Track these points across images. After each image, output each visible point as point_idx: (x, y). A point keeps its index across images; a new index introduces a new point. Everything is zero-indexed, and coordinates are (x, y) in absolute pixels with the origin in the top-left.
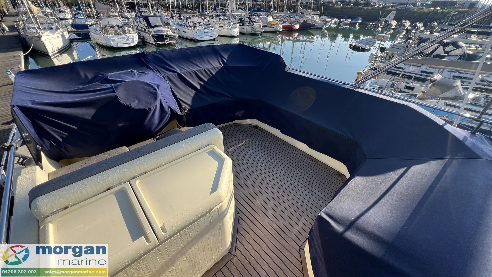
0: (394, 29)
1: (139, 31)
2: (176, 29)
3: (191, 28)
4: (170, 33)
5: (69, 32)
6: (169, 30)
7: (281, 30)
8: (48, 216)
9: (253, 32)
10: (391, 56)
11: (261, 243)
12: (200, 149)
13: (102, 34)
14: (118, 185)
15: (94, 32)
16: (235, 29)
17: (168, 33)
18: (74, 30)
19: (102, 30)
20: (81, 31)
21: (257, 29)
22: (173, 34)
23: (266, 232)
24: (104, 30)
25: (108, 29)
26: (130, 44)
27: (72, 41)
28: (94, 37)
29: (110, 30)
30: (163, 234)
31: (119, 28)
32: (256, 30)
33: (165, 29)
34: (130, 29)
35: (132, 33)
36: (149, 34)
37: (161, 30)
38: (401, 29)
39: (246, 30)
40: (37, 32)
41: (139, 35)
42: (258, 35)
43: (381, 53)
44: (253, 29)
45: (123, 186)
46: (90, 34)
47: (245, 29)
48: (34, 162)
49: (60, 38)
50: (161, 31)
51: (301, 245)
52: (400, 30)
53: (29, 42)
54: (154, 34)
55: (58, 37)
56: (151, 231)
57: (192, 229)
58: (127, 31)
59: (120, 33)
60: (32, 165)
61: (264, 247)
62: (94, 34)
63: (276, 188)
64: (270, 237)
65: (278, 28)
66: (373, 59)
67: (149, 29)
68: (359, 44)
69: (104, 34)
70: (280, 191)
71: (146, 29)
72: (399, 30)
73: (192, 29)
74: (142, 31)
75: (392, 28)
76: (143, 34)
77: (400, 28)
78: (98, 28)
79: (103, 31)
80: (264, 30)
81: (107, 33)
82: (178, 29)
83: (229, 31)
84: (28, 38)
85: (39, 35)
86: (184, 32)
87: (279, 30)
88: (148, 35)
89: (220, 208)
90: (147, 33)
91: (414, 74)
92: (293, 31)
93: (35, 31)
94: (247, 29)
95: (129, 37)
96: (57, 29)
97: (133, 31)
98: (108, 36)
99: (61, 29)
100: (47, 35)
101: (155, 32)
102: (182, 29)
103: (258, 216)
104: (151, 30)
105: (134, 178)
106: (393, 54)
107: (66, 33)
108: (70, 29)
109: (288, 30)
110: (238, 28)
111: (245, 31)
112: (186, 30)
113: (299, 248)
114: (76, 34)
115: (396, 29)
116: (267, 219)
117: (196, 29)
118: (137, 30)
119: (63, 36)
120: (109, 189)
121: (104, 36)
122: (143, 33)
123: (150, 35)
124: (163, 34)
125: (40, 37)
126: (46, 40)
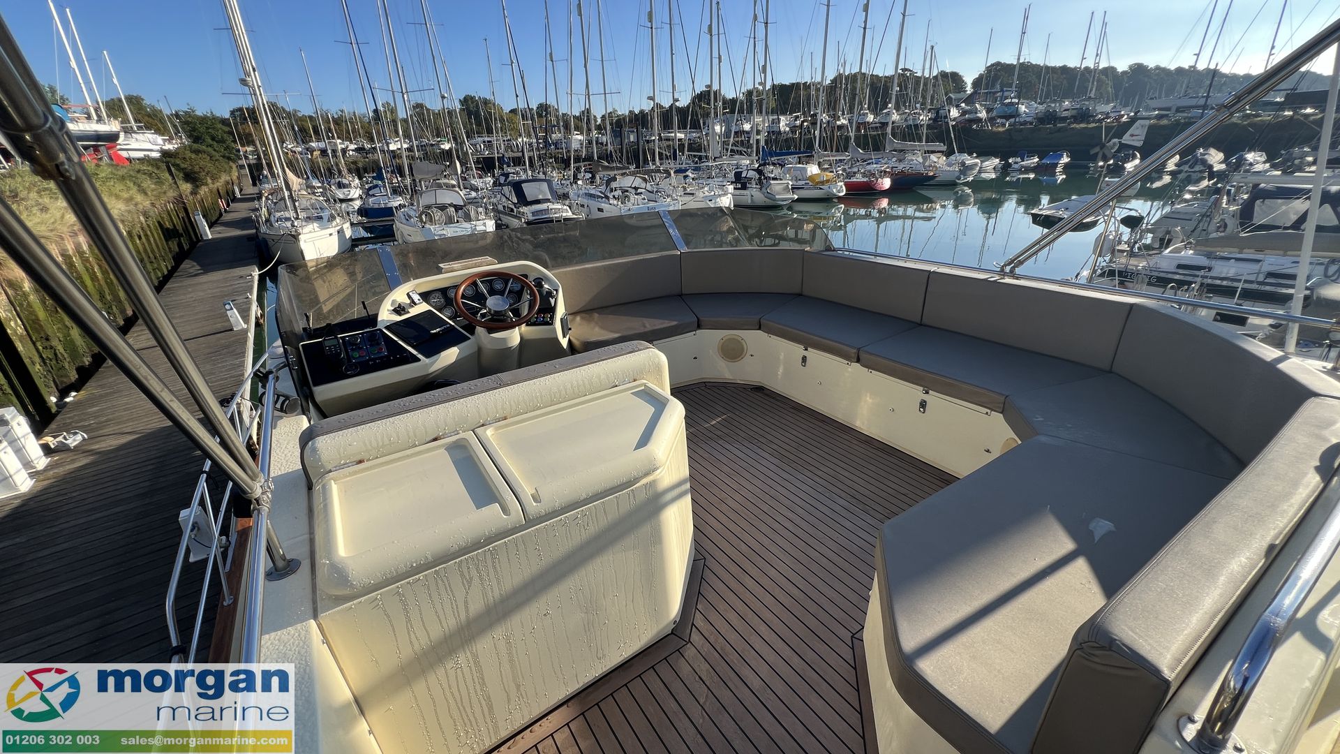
0: (1172, 173)
1: (498, 214)
2: (582, 206)
3: (615, 202)
4: (568, 214)
5: (352, 224)
6: (565, 207)
7: (841, 194)
8: (330, 471)
9: (769, 202)
10: (1165, 239)
11: (755, 621)
12: (616, 386)
13: (419, 224)
14: (452, 434)
15: (404, 221)
16: (722, 198)
17: (564, 214)
18: (365, 220)
19: (421, 215)
20: (379, 222)
21: (779, 194)
22: (576, 217)
23: (768, 600)
24: (426, 215)
25: (432, 212)
26: (477, 242)
27: (355, 242)
28: (403, 230)
29: (438, 215)
30: (535, 504)
31: (457, 211)
32: (777, 197)
33: (559, 206)
34: (480, 210)
35: (483, 219)
36: (519, 218)
37: (547, 208)
38: (1194, 172)
39: (752, 200)
40: (293, 226)
41: (499, 222)
42: (782, 209)
43: (1132, 231)
44: (770, 196)
45: (462, 435)
46: (394, 226)
47: (749, 197)
48: (300, 409)
49: (335, 238)
50: (547, 211)
51: (857, 632)
52: (1192, 173)
53: (272, 249)
54: (531, 218)
55: (331, 235)
56: (511, 496)
57: (591, 515)
58: (472, 214)
59: (458, 222)
60: (295, 414)
61: (763, 629)
62: (404, 224)
63: (800, 511)
64: (778, 609)
65: (834, 190)
66: (1105, 246)
67: (520, 208)
68: (1061, 213)
69: (425, 223)
70: (812, 519)
71: (515, 210)
72: (1189, 176)
73: (619, 203)
74: (506, 214)
75: (1167, 172)
76: (506, 219)
77: (1193, 170)
78: (412, 213)
79: (424, 217)
80: (796, 197)
81: (431, 221)
82: (586, 206)
83: (709, 203)
84: (273, 240)
85: (296, 231)
86: (600, 210)
87: (838, 194)
88: (518, 221)
89: (653, 484)
90: (515, 217)
91: (1239, 281)
92: (874, 194)
93: (289, 224)
94: (754, 194)
95: (477, 227)
96: (332, 218)
97: (486, 213)
98: (432, 227)
99: (338, 220)
100: (310, 232)
101: (534, 214)
102: (594, 205)
103: (751, 566)
104: (524, 209)
105: (483, 425)
106: (1168, 232)
107: (347, 226)
108: (356, 218)
109: (862, 194)
110: (730, 196)
111: (749, 201)
112: (603, 206)
113: (852, 637)
114: (366, 229)
115: (1180, 172)
116: (772, 573)
117: (629, 201)
118: (495, 211)
119: (341, 232)
120: (435, 439)
121: (423, 227)
122: (507, 217)
123: (523, 220)
124: (552, 218)
125: (295, 237)
126: (307, 241)
